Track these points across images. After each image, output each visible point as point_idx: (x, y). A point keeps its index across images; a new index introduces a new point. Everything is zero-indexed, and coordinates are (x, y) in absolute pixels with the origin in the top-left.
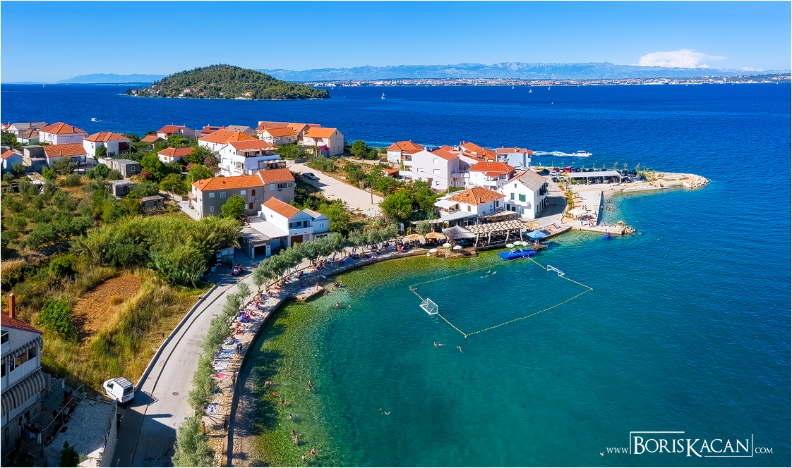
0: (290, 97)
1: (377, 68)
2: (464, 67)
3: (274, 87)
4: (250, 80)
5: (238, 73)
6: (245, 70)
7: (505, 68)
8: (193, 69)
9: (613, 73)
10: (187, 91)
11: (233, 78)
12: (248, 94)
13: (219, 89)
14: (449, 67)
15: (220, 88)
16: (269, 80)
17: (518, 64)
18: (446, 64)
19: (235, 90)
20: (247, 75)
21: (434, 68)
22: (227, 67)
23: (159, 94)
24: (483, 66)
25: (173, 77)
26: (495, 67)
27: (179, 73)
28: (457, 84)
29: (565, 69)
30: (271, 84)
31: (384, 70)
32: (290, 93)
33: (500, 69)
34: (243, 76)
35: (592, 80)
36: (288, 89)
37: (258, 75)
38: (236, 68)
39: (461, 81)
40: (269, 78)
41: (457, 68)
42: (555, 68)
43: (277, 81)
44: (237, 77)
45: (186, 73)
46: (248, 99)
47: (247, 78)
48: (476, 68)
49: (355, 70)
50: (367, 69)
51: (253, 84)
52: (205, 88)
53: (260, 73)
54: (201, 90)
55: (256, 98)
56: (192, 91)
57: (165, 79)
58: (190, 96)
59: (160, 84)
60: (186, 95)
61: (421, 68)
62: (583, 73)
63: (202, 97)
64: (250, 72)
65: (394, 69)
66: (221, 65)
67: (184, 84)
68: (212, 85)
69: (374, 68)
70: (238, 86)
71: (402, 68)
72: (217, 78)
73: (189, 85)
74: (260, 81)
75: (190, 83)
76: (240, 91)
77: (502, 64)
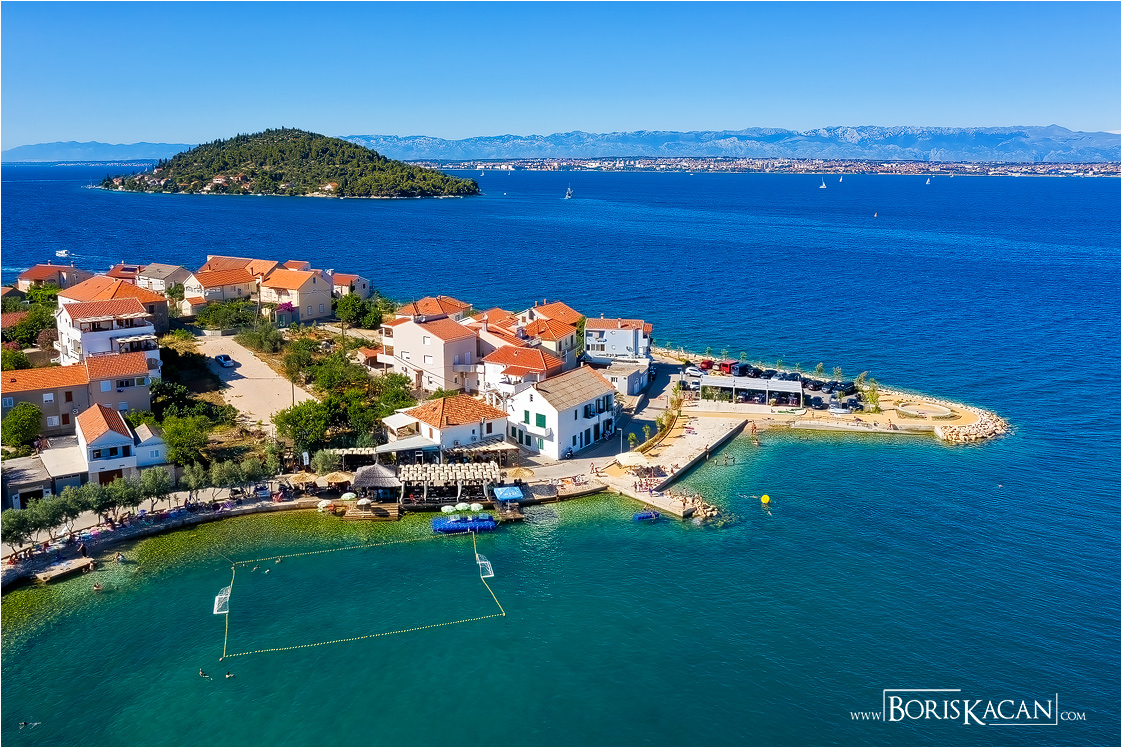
0: (403, 193)
1: (593, 136)
2: (755, 135)
3: (377, 174)
4: (337, 159)
5: (316, 145)
6: (328, 141)
7: (833, 137)
8: (234, 136)
9: (1069, 149)
10: (219, 180)
11: (305, 156)
12: (329, 187)
13: (277, 178)
14: (726, 136)
15: (281, 175)
16: (371, 159)
17: (861, 129)
18: (720, 130)
19: (308, 178)
20: (332, 149)
21: (698, 137)
22: (296, 134)
23: (165, 186)
24: (790, 134)
25: (195, 152)
26: (814, 136)
27: (207, 145)
28: (733, 170)
29: (960, 139)
30: (374, 169)
31: (608, 140)
32: (406, 185)
33: (824, 140)
34: (325, 151)
35: (1013, 164)
36: (402, 177)
37: (352, 149)
38: (312, 136)
39: (743, 164)
40: (373, 156)
41: (741, 138)
42: (938, 138)
43: (386, 161)
44: (314, 154)
45: (219, 144)
46: (330, 196)
47: (332, 155)
48: (778, 137)
49: (556, 139)
50: (578, 137)
51: (342, 167)
52: (253, 174)
53: (357, 147)
54: (245, 179)
55: (343, 195)
56: (228, 181)
57: (180, 156)
58: (225, 189)
59: (170, 166)
60: (217, 188)
61: (674, 137)
62: (999, 149)
63: (245, 192)
64: (339, 143)
65: (624, 138)
66: (284, 131)
67: (215, 165)
68: (266, 168)
69: (589, 135)
70: (315, 171)
71: (640, 137)
72: (277, 155)
73: (224, 167)
74: (355, 161)
75: (226, 164)
76: (317, 181)
77: (828, 130)
